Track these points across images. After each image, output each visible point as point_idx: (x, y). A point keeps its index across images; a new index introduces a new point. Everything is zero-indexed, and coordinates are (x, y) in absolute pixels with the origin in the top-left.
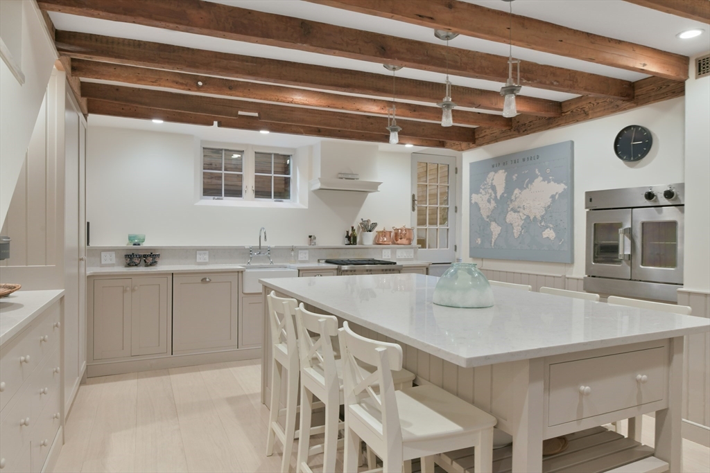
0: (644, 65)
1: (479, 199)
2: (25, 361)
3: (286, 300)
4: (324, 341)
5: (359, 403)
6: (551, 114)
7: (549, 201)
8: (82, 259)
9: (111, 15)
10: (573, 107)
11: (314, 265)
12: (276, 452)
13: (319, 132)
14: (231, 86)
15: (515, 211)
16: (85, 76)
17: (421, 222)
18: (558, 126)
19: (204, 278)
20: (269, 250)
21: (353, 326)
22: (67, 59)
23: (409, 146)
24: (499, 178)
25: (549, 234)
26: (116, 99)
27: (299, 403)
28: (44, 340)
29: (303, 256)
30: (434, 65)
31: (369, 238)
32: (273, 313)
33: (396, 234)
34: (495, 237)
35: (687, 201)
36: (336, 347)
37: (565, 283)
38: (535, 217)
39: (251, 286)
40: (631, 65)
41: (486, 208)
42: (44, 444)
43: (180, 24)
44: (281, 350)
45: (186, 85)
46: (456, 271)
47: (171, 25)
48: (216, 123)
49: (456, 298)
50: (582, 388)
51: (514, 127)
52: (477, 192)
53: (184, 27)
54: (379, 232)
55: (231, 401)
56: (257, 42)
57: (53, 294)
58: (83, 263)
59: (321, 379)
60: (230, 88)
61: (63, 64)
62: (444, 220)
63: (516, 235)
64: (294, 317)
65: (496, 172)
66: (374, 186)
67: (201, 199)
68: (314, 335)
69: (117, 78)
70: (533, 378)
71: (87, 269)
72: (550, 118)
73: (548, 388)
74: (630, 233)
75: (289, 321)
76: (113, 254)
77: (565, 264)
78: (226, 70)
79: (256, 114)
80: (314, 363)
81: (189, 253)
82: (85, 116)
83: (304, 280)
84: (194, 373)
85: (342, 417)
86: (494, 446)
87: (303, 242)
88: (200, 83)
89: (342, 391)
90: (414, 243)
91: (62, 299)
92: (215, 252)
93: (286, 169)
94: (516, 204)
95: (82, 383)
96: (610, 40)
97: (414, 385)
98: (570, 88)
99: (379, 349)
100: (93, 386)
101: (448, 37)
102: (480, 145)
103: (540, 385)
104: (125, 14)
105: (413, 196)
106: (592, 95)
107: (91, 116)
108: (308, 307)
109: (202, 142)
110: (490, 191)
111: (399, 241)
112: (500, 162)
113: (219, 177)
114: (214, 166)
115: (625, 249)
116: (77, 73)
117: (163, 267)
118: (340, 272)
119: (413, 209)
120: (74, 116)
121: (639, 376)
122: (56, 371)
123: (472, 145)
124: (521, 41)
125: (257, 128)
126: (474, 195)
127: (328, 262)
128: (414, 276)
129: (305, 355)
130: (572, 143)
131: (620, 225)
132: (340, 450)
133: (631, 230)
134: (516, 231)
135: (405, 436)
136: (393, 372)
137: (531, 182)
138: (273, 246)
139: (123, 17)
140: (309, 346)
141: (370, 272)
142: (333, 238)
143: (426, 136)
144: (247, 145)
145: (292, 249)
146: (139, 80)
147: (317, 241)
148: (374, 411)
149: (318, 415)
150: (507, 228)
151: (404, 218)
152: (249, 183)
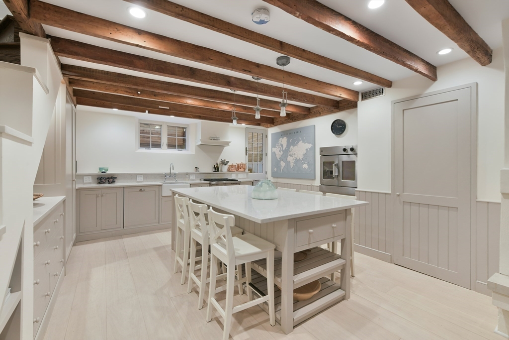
0: (341, 95)
1: (276, 150)
2: (48, 232)
3: (183, 198)
4: (201, 216)
5: (217, 243)
6: (306, 113)
7: (305, 152)
8: (74, 180)
9: (94, 60)
10: (315, 110)
11: (198, 181)
12: (179, 271)
13: (200, 117)
14: (155, 95)
15: (291, 156)
16: (76, 86)
17: (250, 161)
18: (309, 118)
19: (141, 189)
20: (175, 174)
21: (214, 209)
22: (67, 79)
23: (243, 125)
24: (284, 141)
25: (305, 166)
26: (93, 98)
27: (190, 247)
28: (56, 222)
29: (192, 177)
30: (253, 90)
31: (225, 169)
32: (177, 205)
33: (238, 166)
34: (282, 168)
35: (358, 152)
36: (207, 219)
37: (312, 188)
38: (299, 159)
39: (166, 192)
40: (335, 95)
41: (279, 154)
42: (56, 275)
43: (130, 66)
44: (181, 222)
45: (132, 93)
46: (262, 183)
47: (126, 67)
48: (147, 111)
49: (262, 196)
50: (310, 231)
51: (290, 118)
52: (275, 147)
53: (132, 68)
54: (230, 166)
55: (156, 249)
56: (169, 77)
57: (60, 198)
58: (74, 182)
59: (200, 234)
60: (155, 96)
61: (65, 81)
62: (261, 159)
63: (291, 167)
64: (187, 206)
65: (283, 138)
66: (227, 144)
67: (139, 149)
68: (197, 214)
69: (94, 88)
70: (289, 228)
71: (76, 185)
72: (305, 115)
73: (296, 231)
74: (337, 165)
75: (185, 208)
76: (90, 178)
77: (312, 180)
78: (153, 87)
79: (168, 108)
80: (197, 226)
81: (133, 176)
82: (75, 106)
83: (193, 189)
84: (136, 237)
85: (209, 251)
86: (275, 259)
87: (193, 170)
88: (139, 93)
89: (209, 238)
90: (247, 170)
91: (64, 201)
92: (146, 176)
93: (184, 134)
94: (291, 153)
95: (74, 245)
96: (327, 83)
97: (243, 234)
98: (312, 103)
99: (225, 218)
100: (80, 246)
101: (258, 79)
102: (276, 125)
103: (293, 230)
104: (101, 60)
105: (246, 148)
106: (321, 106)
107: (78, 106)
108: (194, 201)
109: (139, 120)
110: (280, 146)
111: (240, 170)
112: (284, 134)
113: (149, 137)
114: (145, 131)
115: (335, 173)
116: (72, 85)
117: (118, 184)
118: (210, 185)
119: (246, 155)
120: (70, 106)
121: (333, 225)
122: (62, 238)
123: (272, 125)
124: (289, 83)
125: (169, 115)
126: (273, 148)
127: (205, 180)
128: (247, 186)
129: (193, 223)
130: (315, 126)
131: (333, 162)
132: (209, 267)
133: (338, 164)
134: (292, 165)
135: (236, 255)
136: (231, 227)
137: (298, 143)
138: (177, 172)
139: (100, 62)
140: (195, 219)
141: (225, 184)
142: (207, 168)
143: (251, 121)
144: (163, 122)
145: (187, 174)
146: (107, 90)
147: (199, 170)
148: (224, 246)
149: (199, 253)
150: (288, 163)
151: (242, 159)
152: (164, 141)
